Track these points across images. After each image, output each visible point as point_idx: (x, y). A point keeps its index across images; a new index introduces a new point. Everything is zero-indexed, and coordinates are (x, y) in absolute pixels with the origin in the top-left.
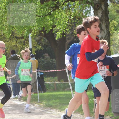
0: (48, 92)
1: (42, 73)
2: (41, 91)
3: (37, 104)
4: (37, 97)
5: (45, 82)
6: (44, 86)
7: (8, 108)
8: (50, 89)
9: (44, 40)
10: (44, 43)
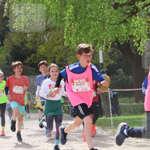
0: (123, 116)
1: (116, 93)
3: (110, 130)
4: (110, 121)
5: (119, 104)
6: (119, 109)
7: (75, 134)
8: (126, 112)
9: (118, 53)
10: (118, 57)
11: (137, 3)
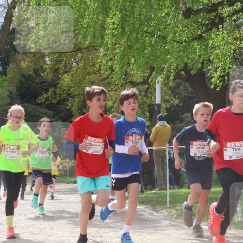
2: (174, 186)
3: (164, 211)
4: (166, 196)
10: (185, 94)
11: (221, 8)
